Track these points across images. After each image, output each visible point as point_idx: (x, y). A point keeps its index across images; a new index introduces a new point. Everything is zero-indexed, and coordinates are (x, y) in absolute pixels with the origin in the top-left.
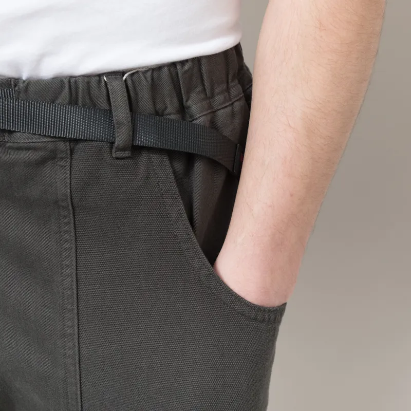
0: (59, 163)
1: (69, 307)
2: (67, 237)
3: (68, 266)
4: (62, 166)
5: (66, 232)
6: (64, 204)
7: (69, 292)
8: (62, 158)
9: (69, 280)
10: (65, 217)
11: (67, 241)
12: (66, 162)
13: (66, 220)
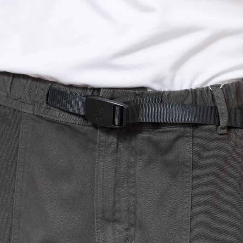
0: (186, 139)
1: (185, 227)
2: (187, 185)
3: (186, 202)
4: (187, 141)
5: (187, 182)
6: (188, 164)
7: (186, 219)
8: (188, 136)
9: (186, 211)
10: (187, 172)
11: (187, 187)
12: (190, 138)
13: (187, 175)
